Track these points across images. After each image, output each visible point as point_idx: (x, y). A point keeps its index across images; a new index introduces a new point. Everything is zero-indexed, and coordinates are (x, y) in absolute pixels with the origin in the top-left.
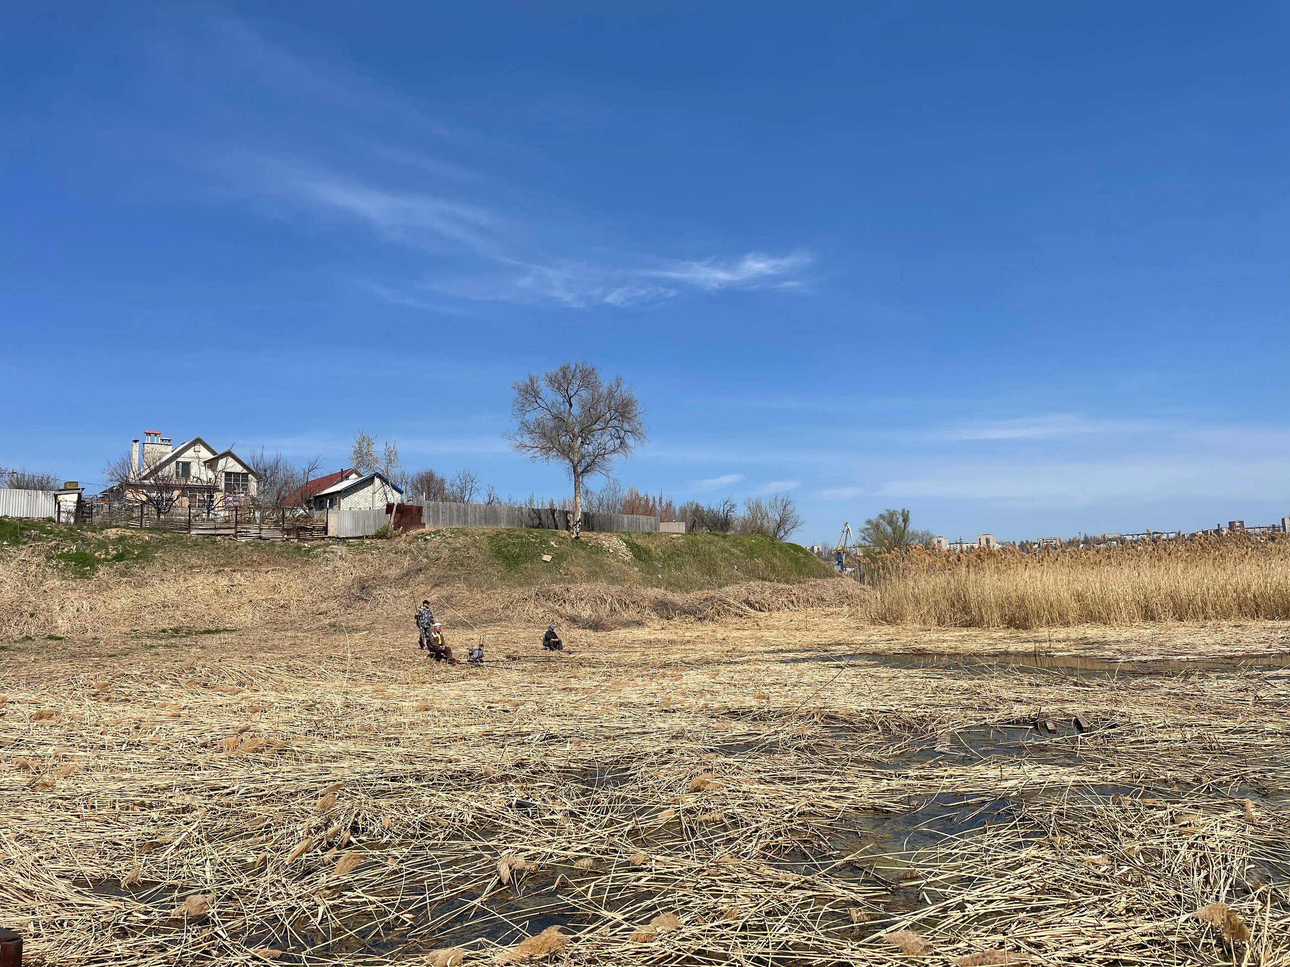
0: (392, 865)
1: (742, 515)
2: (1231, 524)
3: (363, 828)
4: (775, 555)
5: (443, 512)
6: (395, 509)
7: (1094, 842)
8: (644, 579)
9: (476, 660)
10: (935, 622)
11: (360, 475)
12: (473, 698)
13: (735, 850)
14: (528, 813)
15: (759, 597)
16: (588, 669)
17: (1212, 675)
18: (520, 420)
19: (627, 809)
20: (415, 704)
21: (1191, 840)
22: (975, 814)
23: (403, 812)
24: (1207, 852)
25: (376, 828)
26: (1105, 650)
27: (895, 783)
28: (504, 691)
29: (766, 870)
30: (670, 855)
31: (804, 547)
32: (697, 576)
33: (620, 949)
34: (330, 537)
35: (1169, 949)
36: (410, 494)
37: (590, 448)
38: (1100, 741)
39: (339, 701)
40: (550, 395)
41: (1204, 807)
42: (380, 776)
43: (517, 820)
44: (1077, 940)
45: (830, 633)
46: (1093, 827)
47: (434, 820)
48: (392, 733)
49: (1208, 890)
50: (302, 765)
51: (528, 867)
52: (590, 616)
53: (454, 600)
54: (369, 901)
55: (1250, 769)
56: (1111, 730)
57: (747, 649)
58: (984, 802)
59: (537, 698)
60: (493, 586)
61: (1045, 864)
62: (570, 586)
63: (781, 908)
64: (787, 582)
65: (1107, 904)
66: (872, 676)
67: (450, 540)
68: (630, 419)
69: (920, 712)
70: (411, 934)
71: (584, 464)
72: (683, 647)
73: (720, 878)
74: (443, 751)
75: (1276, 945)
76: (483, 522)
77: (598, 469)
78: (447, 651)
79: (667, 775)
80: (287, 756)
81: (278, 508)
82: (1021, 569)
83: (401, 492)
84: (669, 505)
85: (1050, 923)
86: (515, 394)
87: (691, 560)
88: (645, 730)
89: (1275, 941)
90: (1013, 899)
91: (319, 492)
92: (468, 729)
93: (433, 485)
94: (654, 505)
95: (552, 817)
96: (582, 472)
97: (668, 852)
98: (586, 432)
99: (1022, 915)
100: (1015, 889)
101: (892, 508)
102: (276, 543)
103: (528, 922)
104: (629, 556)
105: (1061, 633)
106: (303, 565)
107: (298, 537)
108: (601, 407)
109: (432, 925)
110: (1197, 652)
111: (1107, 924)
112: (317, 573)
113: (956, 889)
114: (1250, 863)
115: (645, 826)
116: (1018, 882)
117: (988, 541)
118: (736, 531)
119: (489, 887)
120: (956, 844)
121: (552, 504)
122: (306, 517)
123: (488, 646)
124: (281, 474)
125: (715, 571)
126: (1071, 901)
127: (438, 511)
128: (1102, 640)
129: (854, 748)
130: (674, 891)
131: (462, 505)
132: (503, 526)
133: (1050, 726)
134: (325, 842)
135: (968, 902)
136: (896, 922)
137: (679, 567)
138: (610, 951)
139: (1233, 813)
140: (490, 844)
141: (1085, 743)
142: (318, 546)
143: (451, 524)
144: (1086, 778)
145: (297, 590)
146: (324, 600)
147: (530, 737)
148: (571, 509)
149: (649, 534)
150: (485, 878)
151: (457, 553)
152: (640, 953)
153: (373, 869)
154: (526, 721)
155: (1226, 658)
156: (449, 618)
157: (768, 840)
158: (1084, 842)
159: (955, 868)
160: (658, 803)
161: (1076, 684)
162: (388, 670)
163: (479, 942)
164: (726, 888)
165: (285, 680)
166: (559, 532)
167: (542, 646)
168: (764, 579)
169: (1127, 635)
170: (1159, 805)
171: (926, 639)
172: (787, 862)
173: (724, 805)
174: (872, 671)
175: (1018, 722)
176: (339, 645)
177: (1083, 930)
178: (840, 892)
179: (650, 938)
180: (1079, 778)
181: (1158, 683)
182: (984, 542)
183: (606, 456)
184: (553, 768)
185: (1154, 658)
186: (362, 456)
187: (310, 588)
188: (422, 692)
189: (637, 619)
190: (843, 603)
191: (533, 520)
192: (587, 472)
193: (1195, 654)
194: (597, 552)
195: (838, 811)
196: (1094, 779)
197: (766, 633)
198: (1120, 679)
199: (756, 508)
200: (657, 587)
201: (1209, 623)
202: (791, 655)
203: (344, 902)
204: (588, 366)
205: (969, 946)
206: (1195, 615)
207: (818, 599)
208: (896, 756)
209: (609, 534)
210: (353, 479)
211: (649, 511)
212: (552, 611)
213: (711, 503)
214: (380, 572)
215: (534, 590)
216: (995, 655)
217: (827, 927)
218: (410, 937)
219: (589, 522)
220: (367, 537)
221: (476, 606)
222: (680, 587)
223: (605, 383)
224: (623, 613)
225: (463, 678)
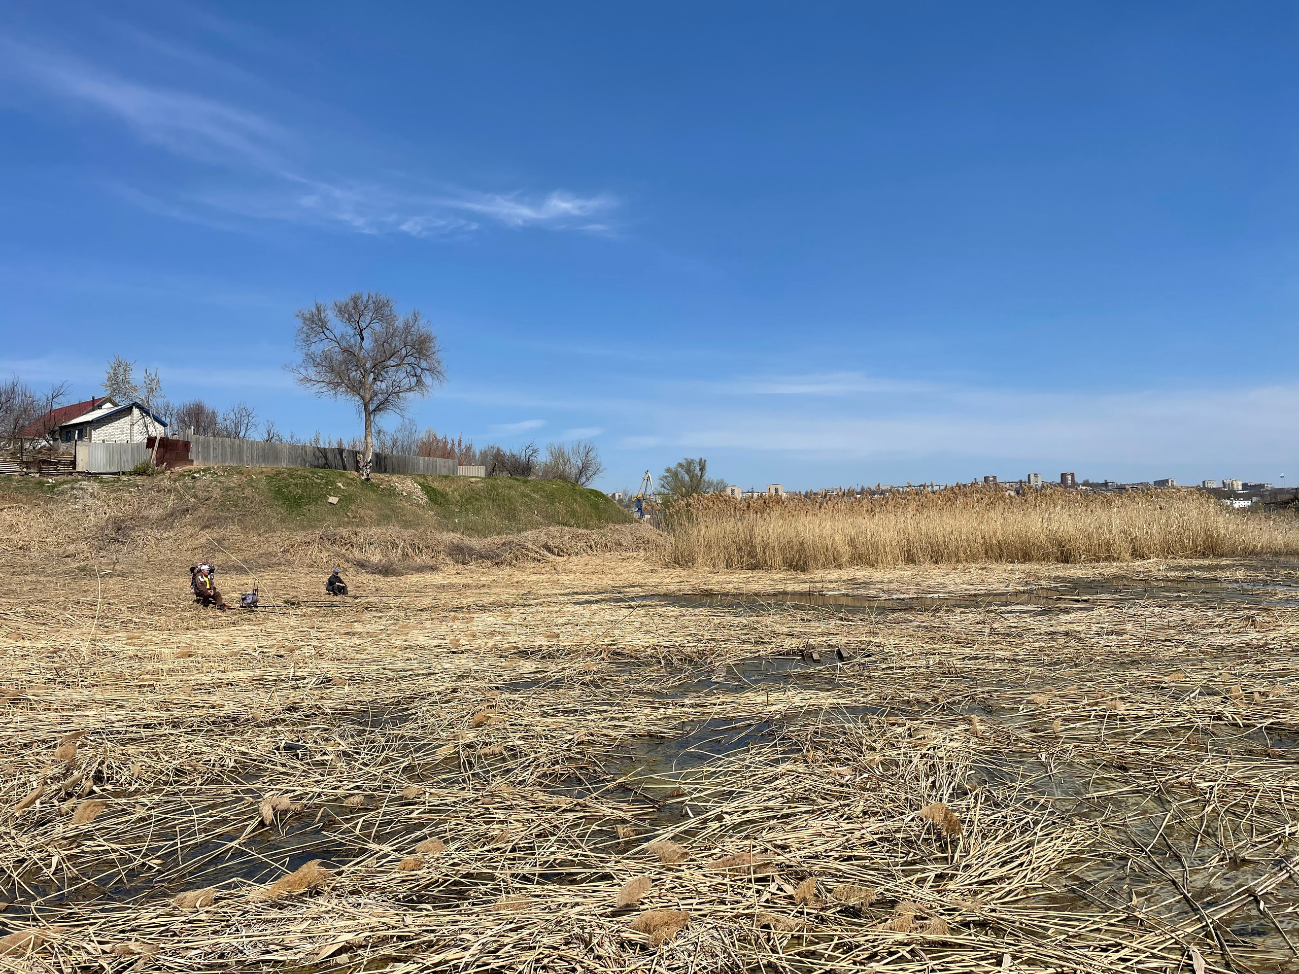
0: (141, 813)
1: (544, 460)
2: (986, 479)
3: (108, 778)
4: (575, 500)
5: (214, 448)
6: (157, 443)
7: (842, 756)
8: (439, 524)
9: (250, 605)
10: (723, 565)
11: (115, 405)
12: (242, 644)
13: (511, 779)
14: (297, 755)
15: (557, 542)
16: (374, 614)
17: (958, 611)
18: (304, 351)
19: (405, 747)
20: (176, 651)
21: (924, 751)
22: (741, 735)
23: (155, 759)
24: (936, 760)
25: (125, 775)
26: (870, 589)
27: (670, 712)
28: (280, 636)
29: (541, 796)
30: (446, 788)
31: (605, 493)
32: (496, 521)
33: (385, 878)
34: (79, 473)
35: (897, 844)
36: (176, 428)
37: (384, 385)
38: (857, 668)
39: (85, 648)
40: (339, 327)
41: (938, 723)
42: (131, 723)
43: (284, 762)
44: (819, 841)
45: (626, 576)
46: (843, 743)
47: (190, 766)
48: (147, 680)
49: (934, 793)
50: (40, 714)
51: (293, 807)
52: (381, 561)
53: (226, 543)
54: (112, 849)
55: (980, 689)
56: (867, 659)
57: (542, 592)
58: (750, 725)
59: (316, 643)
60: (271, 529)
61: (798, 777)
62: (358, 530)
63: (551, 830)
64: (587, 527)
65: (847, 808)
66: (660, 615)
67: (222, 479)
68: (427, 356)
69: (701, 646)
70: (158, 879)
71: (376, 402)
72: (478, 591)
73: (494, 806)
74: (206, 697)
75: (984, 837)
76: (261, 459)
77: (391, 407)
78: (217, 596)
79: (446, 713)
80: (20, 706)
81: (15, 438)
82: (802, 514)
83: (164, 425)
84: (469, 448)
85: (796, 827)
86: (299, 323)
87: (490, 504)
88: (432, 671)
89: (984, 834)
90: (766, 808)
91: (65, 422)
92: (235, 674)
93: (202, 418)
94: (452, 449)
95: (323, 758)
96: (374, 410)
97: (444, 785)
98: (379, 368)
99: (772, 822)
100: (769, 800)
101: (690, 457)
102: (13, 477)
103: (288, 859)
104: (424, 500)
105: (834, 574)
106: (47, 502)
107: (40, 471)
108: (397, 342)
109: (182, 869)
110: (947, 590)
111: (845, 826)
112: (62, 513)
113: (716, 802)
114: (971, 769)
115: (422, 762)
116: (771, 793)
117: (776, 490)
118: (537, 476)
119: (249, 829)
120: (721, 762)
121: (340, 443)
122: (49, 449)
123: (263, 591)
124: (18, 400)
125: (514, 516)
126: (816, 807)
127: (208, 447)
128: (868, 580)
129: (636, 681)
130: (445, 821)
131: (237, 442)
132: (284, 465)
133: (816, 656)
134: (63, 792)
135: (726, 813)
136: (660, 835)
137: (477, 512)
138: (375, 881)
139: (962, 727)
140: (252, 787)
141: (843, 670)
142: (65, 482)
143: (224, 461)
144: (840, 701)
145: (38, 530)
146: (72, 541)
147: (306, 681)
148: (362, 449)
149: (446, 477)
150: (245, 820)
151: (230, 492)
152: (406, 881)
153: (117, 817)
154: (301, 665)
155: (970, 595)
156: (220, 563)
157: (545, 768)
158: (833, 756)
159: (718, 784)
160: (437, 739)
161: (841, 619)
162: (146, 616)
163: (233, 882)
164: (500, 815)
165: (22, 627)
166: (348, 473)
167: (324, 591)
168: (564, 524)
169: (889, 575)
170: (900, 722)
171: (714, 581)
172: (563, 788)
173: (505, 738)
174: (660, 610)
175: (788, 653)
176: (88, 590)
177: (824, 832)
178: (608, 812)
179: (418, 865)
180: (835, 701)
181: (911, 617)
182: (773, 492)
183: (401, 394)
184: (329, 711)
185: (911, 596)
186: (117, 383)
187: (56, 528)
188: (187, 638)
189: (431, 564)
190: (640, 547)
191: (318, 459)
192: (380, 410)
193: (945, 593)
194: (390, 495)
195: (616, 739)
196: (847, 701)
197: (563, 577)
198: (880, 614)
199: (559, 455)
200: (453, 531)
201: (960, 566)
202: (586, 597)
203: (83, 852)
204: (383, 298)
205: (723, 850)
206: (949, 560)
207: (616, 544)
208: (675, 687)
209: (402, 476)
210: (107, 408)
211: (448, 454)
212: (337, 555)
213: (513, 448)
214: (139, 512)
215: (318, 533)
216: (775, 595)
217: (595, 844)
218: (156, 882)
219: (381, 463)
220: (123, 473)
221: (252, 550)
222: (478, 532)
223: (401, 317)
224: (416, 558)
225: (234, 623)
